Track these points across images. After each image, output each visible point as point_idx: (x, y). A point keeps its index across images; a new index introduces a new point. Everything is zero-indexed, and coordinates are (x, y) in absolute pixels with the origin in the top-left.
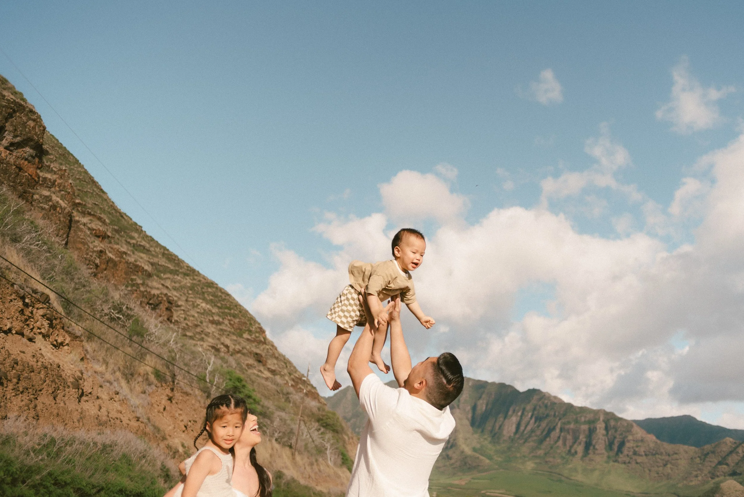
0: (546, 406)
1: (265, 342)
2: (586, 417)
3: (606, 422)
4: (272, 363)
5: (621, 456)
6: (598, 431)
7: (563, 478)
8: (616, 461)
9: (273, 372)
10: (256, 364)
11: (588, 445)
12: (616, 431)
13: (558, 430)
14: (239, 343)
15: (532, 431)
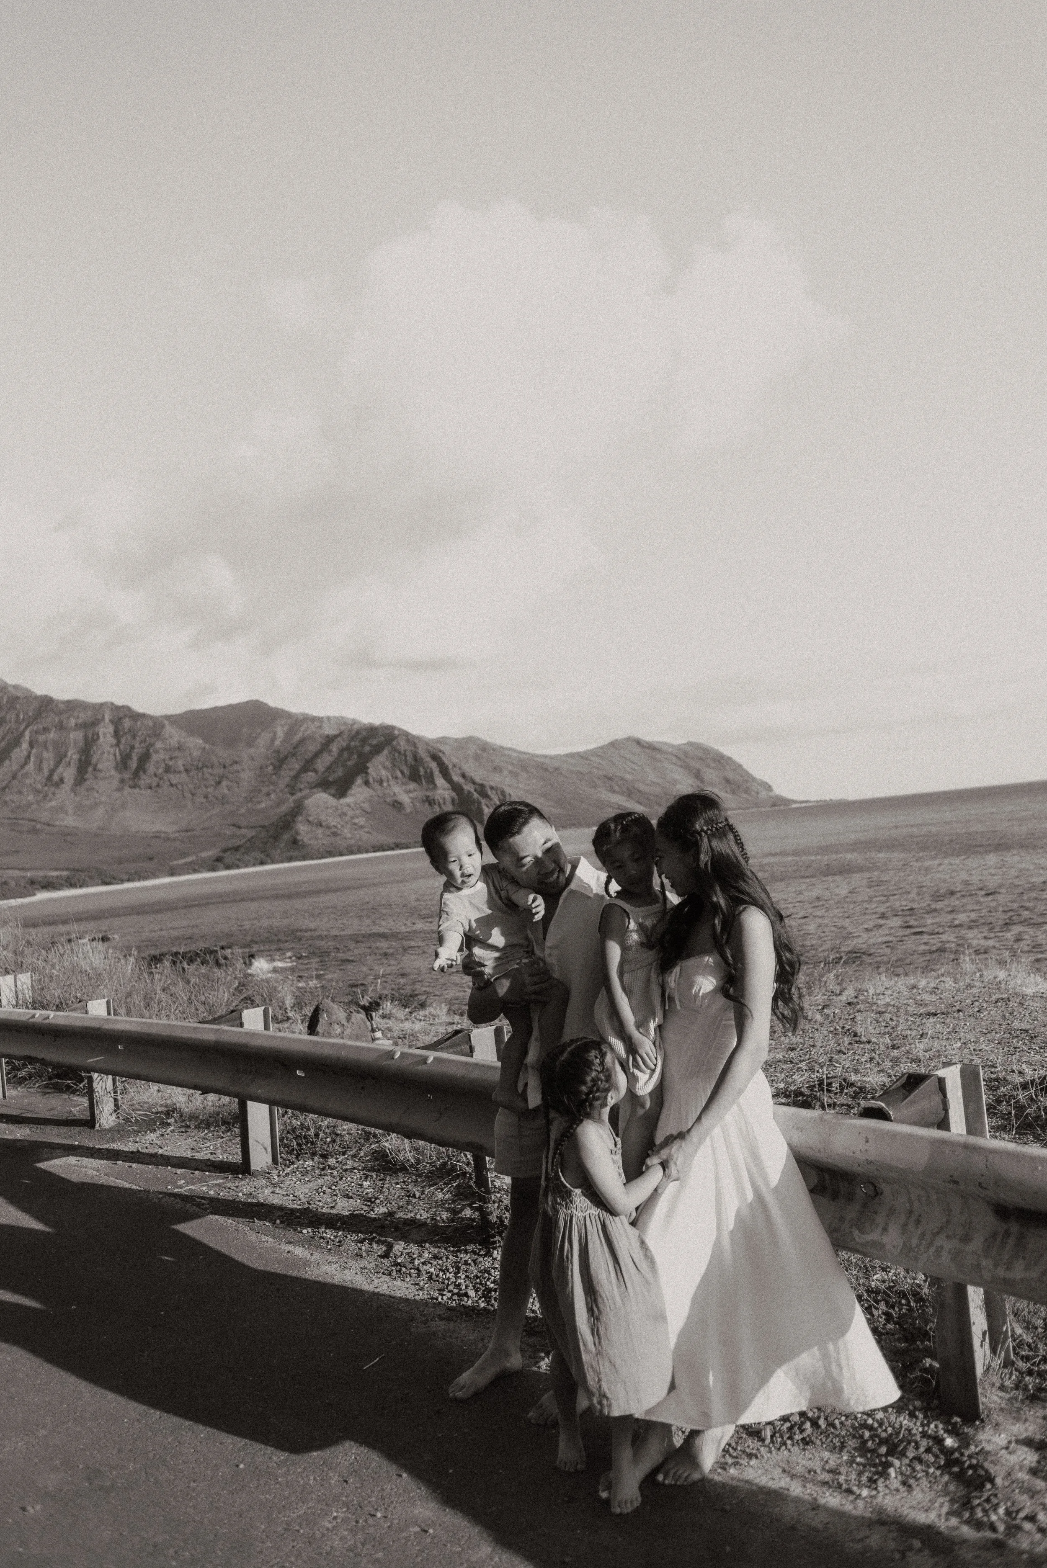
2: (78, 717)
3: (117, 722)
5: (143, 776)
6: (101, 738)
7: (39, 826)
8: (135, 786)
11: (85, 765)
12: (134, 737)
13: (25, 746)
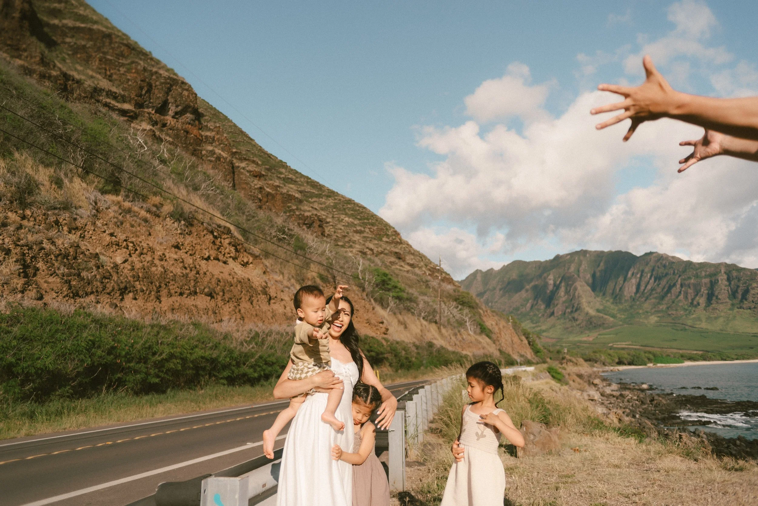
0: (665, 266)
1: (401, 242)
2: (706, 271)
3: (728, 273)
4: (409, 259)
5: (745, 303)
6: (720, 282)
7: (687, 327)
8: (741, 308)
9: (412, 265)
10: (397, 261)
11: (711, 297)
12: (739, 280)
13: (678, 286)
14: (381, 246)
15: (653, 289)
